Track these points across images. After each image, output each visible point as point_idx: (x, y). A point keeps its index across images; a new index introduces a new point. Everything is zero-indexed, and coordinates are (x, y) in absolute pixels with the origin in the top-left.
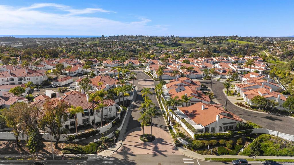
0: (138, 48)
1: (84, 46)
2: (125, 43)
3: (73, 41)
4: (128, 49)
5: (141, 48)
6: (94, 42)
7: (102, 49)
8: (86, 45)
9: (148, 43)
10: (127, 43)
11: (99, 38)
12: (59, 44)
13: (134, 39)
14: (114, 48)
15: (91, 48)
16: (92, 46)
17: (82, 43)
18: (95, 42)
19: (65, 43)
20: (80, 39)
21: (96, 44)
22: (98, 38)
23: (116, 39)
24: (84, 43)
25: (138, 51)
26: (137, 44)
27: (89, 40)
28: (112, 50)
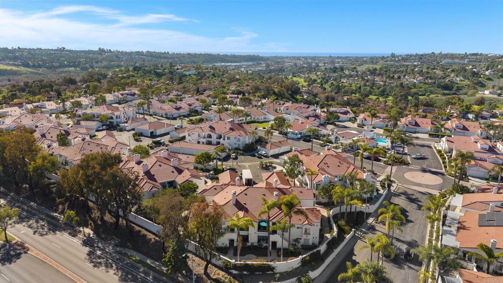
0: (458, 82)
1: (352, 73)
2: (434, 69)
3: (339, 63)
4: (435, 83)
5: (467, 82)
6: (373, 66)
7: (382, 80)
8: (356, 72)
9: (487, 73)
10: (437, 69)
11: (386, 58)
12: (315, 69)
13: (457, 61)
14: (408, 80)
15: (363, 78)
16: (367, 74)
17: (353, 67)
18: (375, 66)
19: (325, 66)
20: (351, 60)
21: (376, 69)
22: (383, 58)
23: (417, 60)
24: (355, 68)
25: (458, 87)
26: (460, 73)
27: (366, 61)
28: (402, 84)
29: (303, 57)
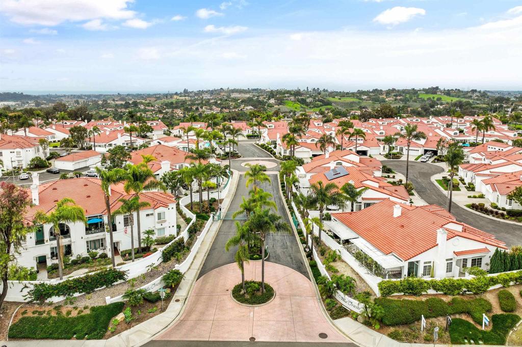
1: (148, 108)
3: (130, 100)
6: (168, 100)
8: (152, 106)
11: (179, 94)
12: (103, 106)
16: (163, 108)
17: (147, 102)
20: (142, 97)
21: (172, 103)
22: (176, 94)
23: (209, 95)
26: (248, 103)
27: (159, 98)
29: (85, 96)
